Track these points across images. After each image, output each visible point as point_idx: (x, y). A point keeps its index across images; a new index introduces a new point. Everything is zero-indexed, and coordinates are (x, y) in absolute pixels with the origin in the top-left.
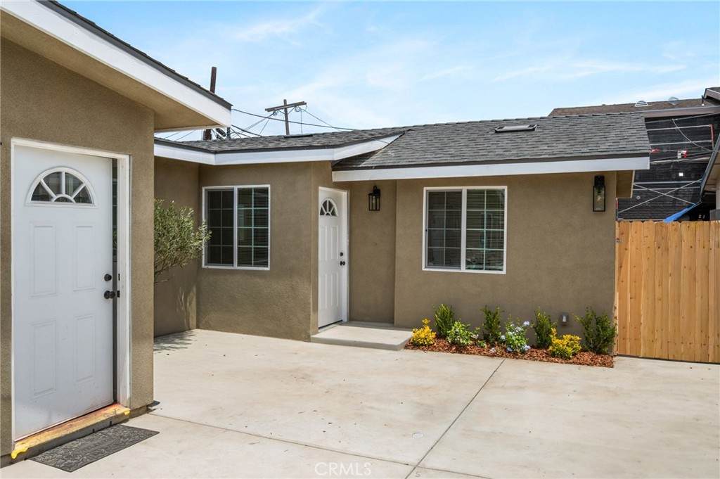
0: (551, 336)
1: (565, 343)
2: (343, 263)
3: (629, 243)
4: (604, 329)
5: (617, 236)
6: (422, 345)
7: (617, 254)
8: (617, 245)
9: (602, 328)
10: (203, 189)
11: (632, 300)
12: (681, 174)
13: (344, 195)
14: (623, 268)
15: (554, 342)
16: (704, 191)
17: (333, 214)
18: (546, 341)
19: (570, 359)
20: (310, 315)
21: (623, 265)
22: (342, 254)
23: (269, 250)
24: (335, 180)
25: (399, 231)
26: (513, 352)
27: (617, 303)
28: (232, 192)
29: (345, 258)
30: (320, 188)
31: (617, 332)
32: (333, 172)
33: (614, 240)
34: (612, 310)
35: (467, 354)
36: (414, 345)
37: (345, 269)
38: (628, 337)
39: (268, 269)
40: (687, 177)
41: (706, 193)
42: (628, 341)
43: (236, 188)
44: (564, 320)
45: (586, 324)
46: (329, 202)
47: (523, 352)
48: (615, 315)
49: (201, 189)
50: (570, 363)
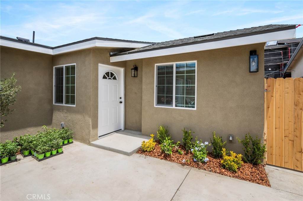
0: (222, 152)
1: (232, 159)
2: (121, 102)
3: (275, 92)
4: (259, 149)
5: (266, 88)
6: (146, 151)
7: (265, 100)
8: (265, 93)
9: (257, 148)
10: (54, 68)
11: (276, 129)
12: (270, 69)
13: (122, 70)
14: (269, 109)
15: (224, 158)
16: (286, 72)
17: (115, 78)
18: (219, 153)
19: (236, 172)
20: (90, 131)
21: (270, 107)
22: (121, 98)
23: (75, 96)
24: (111, 61)
25: (144, 87)
26: (197, 163)
27: (265, 130)
28: (62, 68)
29: (123, 100)
30: (99, 64)
31: (266, 150)
32: (110, 57)
33: (263, 90)
34: (262, 135)
35: (170, 160)
36: (142, 151)
37: (122, 105)
38: (274, 153)
39: (75, 106)
40: (272, 70)
41: (286, 73)
42: (274, 156)
43: (64, 66)
44: (231, 139)
45: (246, 144)
46: (111, 72)
47: (204, 163)
48: (265, 138)
49: (53, 68)
50: (236, 177)
